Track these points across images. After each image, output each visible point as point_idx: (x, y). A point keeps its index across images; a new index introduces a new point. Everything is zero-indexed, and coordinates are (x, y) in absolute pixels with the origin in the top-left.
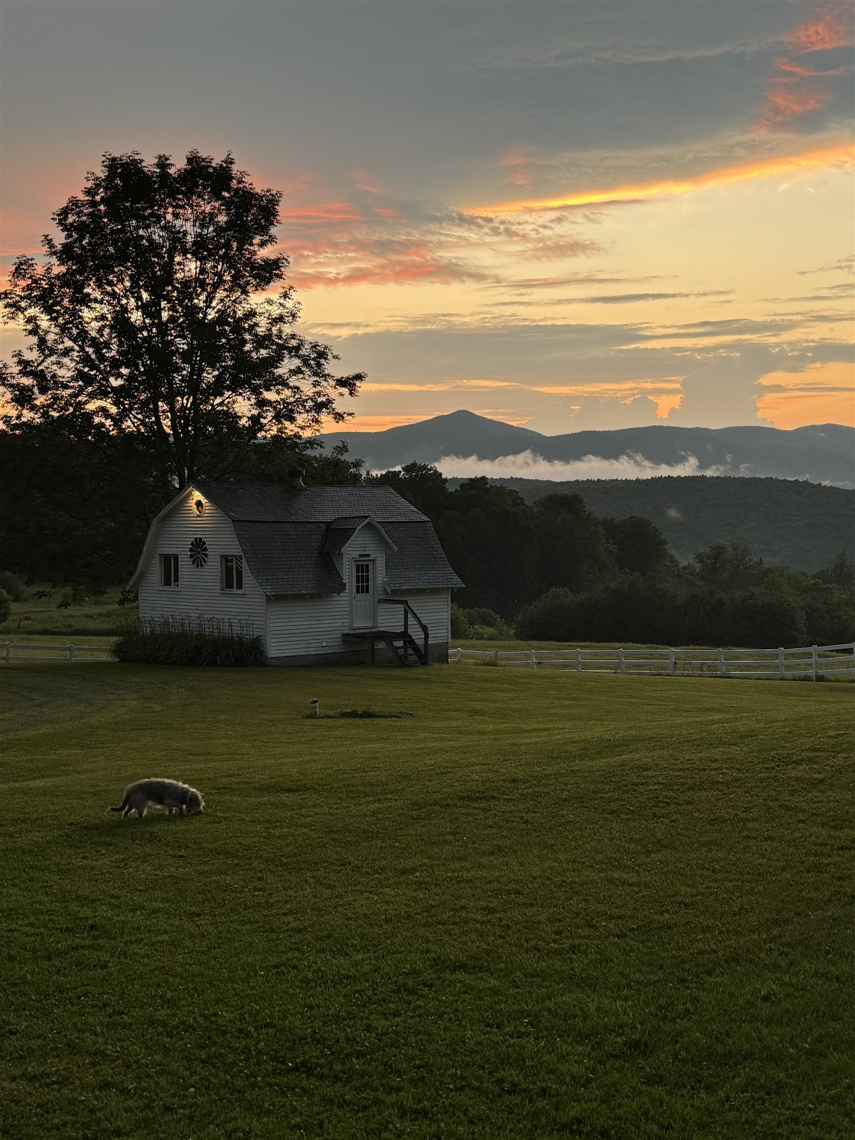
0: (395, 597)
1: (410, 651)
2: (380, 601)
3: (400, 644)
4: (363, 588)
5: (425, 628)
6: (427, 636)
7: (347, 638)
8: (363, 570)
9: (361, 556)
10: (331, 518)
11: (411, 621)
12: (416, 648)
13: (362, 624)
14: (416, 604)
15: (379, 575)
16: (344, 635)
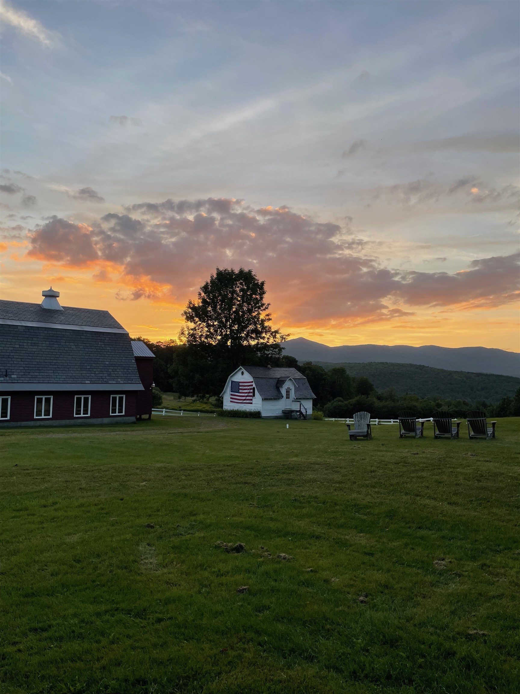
0: (297, 400)
1: (301, 416)
2: (293, 401)
3: (299, 414)
4: (288, 397)
5: (306, 409)
6: (306, 412)
7: (284, 412)
8: (288, 392)
9: (288, 388)
10: (279, 377)
11: (302, 407)
12: (303, 415)
13: (288, 407)
14: (303, 402)
15: (292, 394)
16: (282, 410)
